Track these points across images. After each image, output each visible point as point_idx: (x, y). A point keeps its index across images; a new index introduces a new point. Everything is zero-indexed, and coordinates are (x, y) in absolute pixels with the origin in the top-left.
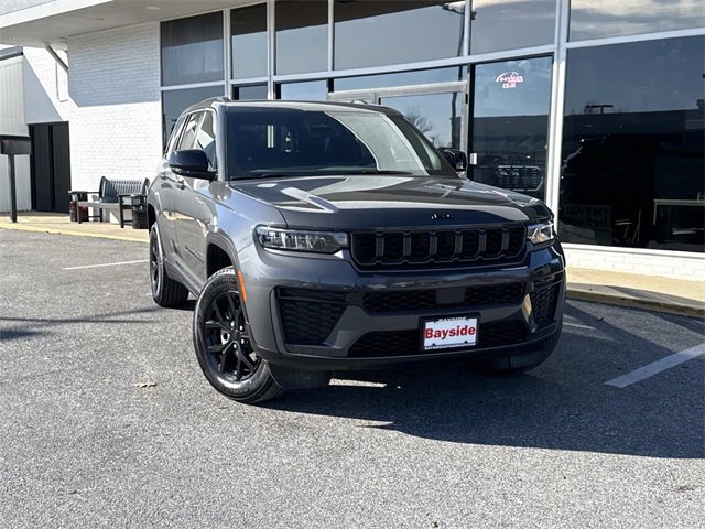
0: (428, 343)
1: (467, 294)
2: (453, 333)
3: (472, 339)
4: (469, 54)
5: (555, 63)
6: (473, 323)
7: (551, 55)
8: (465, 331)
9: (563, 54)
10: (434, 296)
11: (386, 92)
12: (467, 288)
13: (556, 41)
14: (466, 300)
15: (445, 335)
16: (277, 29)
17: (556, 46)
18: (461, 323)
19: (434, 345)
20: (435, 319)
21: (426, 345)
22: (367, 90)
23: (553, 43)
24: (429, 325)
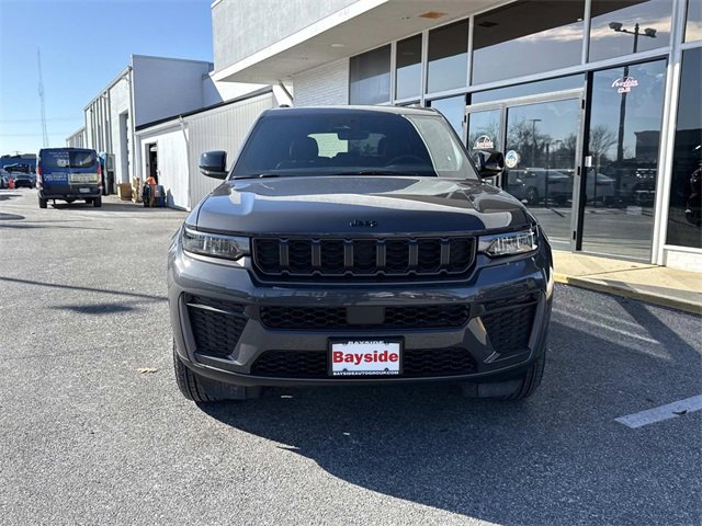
0: (337, 367)
1: (387, 314)
2: (368, 358)
3: (394, 367)
4: (587, 62)
5: (669, 66)
6: (394, 348)
7: (665, 57)
8: (385, 357)
9: (678, 56)
10: (344, 314)
11: (513, 103)
12: (387, 308)
13: (671, 43)
14: (386, 321)
15: (359, 360)
16: (429, 60)
17: (671, 48)
18: (380, 347)
19: (345, 370)
20: (344, 340)
21: (334, 369)
22: (497, 102)
23: (668, 45)
24: (337, 348)
